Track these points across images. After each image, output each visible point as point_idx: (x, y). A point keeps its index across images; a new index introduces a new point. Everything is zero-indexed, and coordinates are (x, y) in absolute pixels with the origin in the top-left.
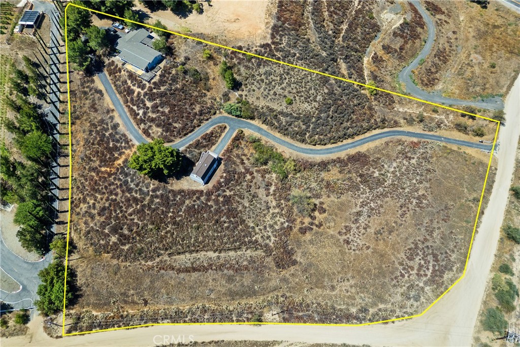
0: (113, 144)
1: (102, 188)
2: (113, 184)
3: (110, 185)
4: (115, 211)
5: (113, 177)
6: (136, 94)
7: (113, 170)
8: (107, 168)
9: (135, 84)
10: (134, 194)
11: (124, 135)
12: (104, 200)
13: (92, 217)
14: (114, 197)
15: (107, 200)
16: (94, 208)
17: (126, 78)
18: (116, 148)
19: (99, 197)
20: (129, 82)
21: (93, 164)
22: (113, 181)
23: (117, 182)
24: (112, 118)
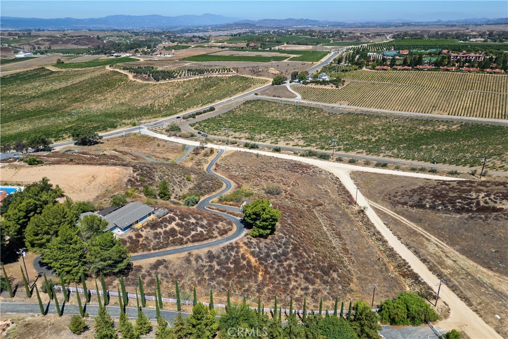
0: (231, 263)
1: (283, 281)
2: (277, 270)
3: (279, 273)
4: (308, 269)
5: (269, 270)
6: (177, 228)
7: (262, 268)
8: (258, 274)
9: (165, 225)
10: (289, 250)
11: (223, 249)
12: (298, 279)
13: (317, 291)
14: (293, 269)
15: (297, 276)
16: (307, 289)
17: (152, 231)
18: (236, 262)
19: (293, 283)
20: (159, 230)
21: (253, 289)
22: (274, 270)
23: (275, 266)
24: (198, 257)
